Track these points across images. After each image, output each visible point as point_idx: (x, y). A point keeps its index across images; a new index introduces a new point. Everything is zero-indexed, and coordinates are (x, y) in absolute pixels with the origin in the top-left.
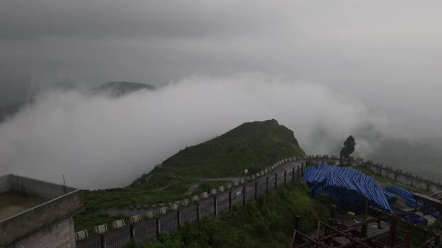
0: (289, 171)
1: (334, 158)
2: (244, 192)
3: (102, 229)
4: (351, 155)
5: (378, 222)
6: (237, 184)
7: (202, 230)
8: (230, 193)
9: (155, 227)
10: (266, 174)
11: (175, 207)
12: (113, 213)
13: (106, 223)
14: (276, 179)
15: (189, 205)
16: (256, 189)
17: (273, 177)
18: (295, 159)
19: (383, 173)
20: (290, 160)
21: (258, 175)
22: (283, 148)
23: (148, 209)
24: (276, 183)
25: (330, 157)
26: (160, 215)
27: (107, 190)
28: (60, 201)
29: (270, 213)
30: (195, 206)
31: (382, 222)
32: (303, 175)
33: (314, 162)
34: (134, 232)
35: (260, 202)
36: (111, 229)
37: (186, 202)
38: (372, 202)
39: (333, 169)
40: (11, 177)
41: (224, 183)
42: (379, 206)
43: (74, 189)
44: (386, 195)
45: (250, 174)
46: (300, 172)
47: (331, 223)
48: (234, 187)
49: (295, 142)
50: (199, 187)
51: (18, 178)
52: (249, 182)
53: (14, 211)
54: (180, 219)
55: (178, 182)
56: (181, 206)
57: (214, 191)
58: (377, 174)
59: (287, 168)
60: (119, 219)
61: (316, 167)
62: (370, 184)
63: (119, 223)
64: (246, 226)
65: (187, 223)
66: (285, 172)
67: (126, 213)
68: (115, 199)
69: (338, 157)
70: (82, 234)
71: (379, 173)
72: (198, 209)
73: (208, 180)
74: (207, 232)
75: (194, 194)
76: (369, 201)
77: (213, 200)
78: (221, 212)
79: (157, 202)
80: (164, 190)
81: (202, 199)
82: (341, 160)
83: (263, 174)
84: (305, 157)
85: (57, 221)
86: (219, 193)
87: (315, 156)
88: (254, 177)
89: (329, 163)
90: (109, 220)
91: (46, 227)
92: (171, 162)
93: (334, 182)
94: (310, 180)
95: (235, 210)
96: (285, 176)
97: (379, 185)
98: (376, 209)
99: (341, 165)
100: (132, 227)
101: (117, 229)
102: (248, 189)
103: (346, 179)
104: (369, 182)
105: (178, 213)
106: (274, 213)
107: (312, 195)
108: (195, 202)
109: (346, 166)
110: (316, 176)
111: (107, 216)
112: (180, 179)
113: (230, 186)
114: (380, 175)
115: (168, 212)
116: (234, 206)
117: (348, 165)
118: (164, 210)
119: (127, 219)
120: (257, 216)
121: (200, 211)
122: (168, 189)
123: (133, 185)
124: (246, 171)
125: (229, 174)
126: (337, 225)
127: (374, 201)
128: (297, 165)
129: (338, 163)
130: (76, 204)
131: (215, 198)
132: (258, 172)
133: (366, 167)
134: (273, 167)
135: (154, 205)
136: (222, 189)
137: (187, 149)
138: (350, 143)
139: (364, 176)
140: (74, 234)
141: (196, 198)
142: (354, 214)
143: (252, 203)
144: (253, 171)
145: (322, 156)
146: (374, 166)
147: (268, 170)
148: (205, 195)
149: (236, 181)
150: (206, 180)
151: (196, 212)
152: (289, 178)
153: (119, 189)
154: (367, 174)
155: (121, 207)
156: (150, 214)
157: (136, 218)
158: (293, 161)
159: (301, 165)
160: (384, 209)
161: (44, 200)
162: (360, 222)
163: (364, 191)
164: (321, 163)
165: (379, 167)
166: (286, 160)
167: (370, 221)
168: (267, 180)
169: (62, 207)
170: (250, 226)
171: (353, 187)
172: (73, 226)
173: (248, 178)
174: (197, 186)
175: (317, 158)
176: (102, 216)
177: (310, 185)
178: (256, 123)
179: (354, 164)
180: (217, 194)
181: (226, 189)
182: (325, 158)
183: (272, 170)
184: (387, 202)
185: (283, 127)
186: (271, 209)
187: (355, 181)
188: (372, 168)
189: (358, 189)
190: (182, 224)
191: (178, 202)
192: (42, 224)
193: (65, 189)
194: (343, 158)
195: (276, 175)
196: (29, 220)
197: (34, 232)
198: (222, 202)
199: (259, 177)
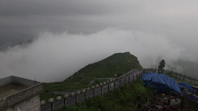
0: (135, 75)
1: (155, 70)
2: (115, 84)
3: (52, 100)
4: (163, 68)
5: (176, 99)
6: (111, 81)
7: (96, 101)
8: (108, 85)
9: (75, 100)
10: (124, 76)
11: (84, 91)
12: (56, 93)
13: (53, 97)
14: (129, 79)
15: (90, 90)
16: (120, 83)
17: (128, 78)
18: (138, 70)
19: (178, 76)
20: (136, 70)
21: (121, 77)
22: (133, 65)
23: (72, 91)
24: (129, 81)
25: (154, 69)
26: (77, 94)
27: (54, 83)
28: (34, 88)
29: (126, 94)
30: (93, 90)
31: (177, 99)
32: (141, 77)
33: (147, 71)
34: (66, 102)
35: (122, 89)
36: (56, 100)
37: (89, 89)
38: (173, 90)
39: (155, 74)
40: (12, 77)
41: (106, 80)
42: (176, 92)
43: (39, 82)
44: (179, 86)
45: (117, 76)
46: (140, 76)
47: (154, 99)
48: (110, 82)
49: (138, 62)
50: (94, 82)
51: (15, 77)
52: (117, 80)
54: (86, 96)
55: (85, 80)
56: (86, 90)
57: (101, 84)
58: (175, 77)
59: (134, 74)
60: (59, 96)
61: (148, 74)
62: (172, 81)
63: (59, 98)
64: (115, 99)
65: (89, 98)
66: (133, 76)
67: (62, 93)
68: (58, 87)
69: (158, 69)
70: (43, 102)
71: (176, 76)
72: (94, 92)
73: (99, 79)
74: (98, 102)
75: (92, 85)
76: (171, 89)
77: (101, 88)
78: (104, 93)
79: (76, 88)
80: (79, 83)
81: (96, 88)
82: (159, 70)
83: (123, 76)
84: (142, 69)
85: (32, 96)
86: (104, 85)
87: (147, 69)
88: (119, 78)
89: (153, 72)
90: (55, 96)
91: (28, 99)
92: (81, 71)
93: (155, 80)
94: (145, 79)
95: (111, 93)
96: (133, 77)
97: (176, 82)
99: (159, 73)
100: (65, 99)
101: (58, 100)
102: (117, 83)
103: (161, 79)
105: (85, 93)
106: (128, 94)
107: (145, 86)
108: (93, 89)
109: (161, 73)
110: (147, 78)
111: (54, 94)
112: (86, 78)
113: (108, 82)
114: (176, 77)
115: (81, 93)
116: (110, 91)
117: (162, 73)
118: (79, 92)
119: (63, 96)
120: (121, 95)
121: (95, 93)
122: (80, 83)
123: (65, 81)
124: (116, 75)
125: (108, 76)
126: (157, 100)
127: (174, 89)
128: (139, 73)
129: (157, 72)
130: (41, 89)
131: (102, 87)
132: (121, 75)
133: (170, 74)
134: (128, 74)
135: (75, 90)
136: (105, 83)
137: (89, 65)
138: (162, 63)
139: (169, 78)
140: (39, 102)
141: (93, 87)
142: (164, 95)
143: (118, 89)
144: (119, 75)
145: (150, 69)
146: (174, 73)
147: (126, 75)
148: (97, 85)
149: (111, 79)
150: (97, 79)
151: (93, 93)
152: (135, 78)
153: (59, 83)
154: (170, 77)
155: (60, 90)
156: (73, 94)
157: (67, 95)
158: (137, 71)
159: (140, 73)
160: (178, 93)
161: (26, 87)
162: (167, 98)
163: (169, 85)
164: (150, 72)
165: (176, 74)
166: (134, 70)
167: (172, 98)
168: (125, 80)
169: (34, 90)
170: (117, 99)
171: (164, 83)
172: (39, 99)
173: (117, 78)
174: (94, 81)
175: (148, 70)
176: (52, 94)
177: (144, 81)
178: (120, 54)
179: (165, 72)
180: (102, 85)
181: (107, 83)
182: (151, 70)
183: (128, 75)
184: (179, 90)
185: (132, 55)
186: (127, 92)
187: (165, 80)
188: (173, 74)
189: (166, 83)
190: (87, 98)
191: (85, 88)
192: (25, 98)
193: (36, 82)
194: (160, 69)
195: (129, 77)
196: (20, 96)
197: (22, 101)
198: (105, 89)
199: (121, 78)
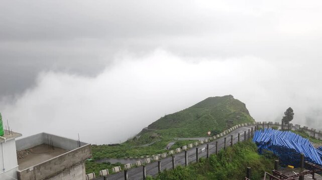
0: (242, 133)
1: (277, 124)
2: (207, 148)
3: (105, 172)
4: (290, 122)
5: (313, 174)
6: (202, 142)
7: (176, 176)
8: (197, 149)
9: (142, 172)
10: (224, 135)
11: (157, 158)
12: (113, 161)
13: (107, 168)
14: (232, 139)
15: (167, 157)
16: (216, 147)
17: (230, 138)
18: (246, 124)
19: (316, 136)
20: (243, 125)
21: (218, 136)
22: (238, 116)
23: (137, 159)
24: (231, 142)
25: (274, 123)
26: (146, 164)
27: (109, 145)
28: (76, 152)
29: (227, 165)
30: (171, 158)
31: (315, 174)
32: (252, 137)
33: (261, 127)
34: (127, 176)
35: (220, 156)
36: (111, 173)
37: (165, 155)
38: (308, 159)
39: (276, 132)
40: (44, 134)
41: (193, 142)
42: (313, 162)
43: (85, 144)
44: (318, 153)
45: (212, 135)
46: (250, 135)
47: (275, 174)
48: (200, 144)
49: (247, 112)
50: (175, 144)
51: (48, 135)
52: (211, 141)
53: (45, 158)
54: (160, 167)
55: (160, 140)
56: (161, 158)
57: (185, 148)
58: (311, 137)
59: (240, 132)
60: (117, 166)
61: (263, 131)
62: (306, 144)
63: (117, 169)
64: (209, 174)
65: (165, 170)
66: (239, 134)
67: (122, 161)
68: (115, 151)
69: (281, 123)
70: (91, 175)
71: (313, 136)
72: (173, 160)
73: (181, 139)
74: (180, 177)
75: (171, 149)
76: (305, 157)
77: (184, 154)
78: (190, 163)
79: (144, 154)
80: (149, 146)
81: (177, 153)
82: (282, 126)
83: (222, 135)
84: (255, 123)
85: (74, 166)
86: (189, 149)
87: (262, 123)
88: (215, 138)
89: (273, 128)
90: (109, 166)
91: (67, 170)
92: (153, 126)
93: (277, 142)
94: (259, 140)
95: (200, 162)
96: (239, 137)
97: (313, 145)
98: (310, 164)
99: (283, 130)
100: (126, 172)
101: (115, 173)
102: (210, 146)
103: (287, 140)
104: (305, 143)
105: (159, 162)
106: (231, 165)
107: (260, 152)
108: (171, 155)
109: (286, 130)
110: (263, 138)
111: (109, 164)
112: (161, 138)
113: (197, 144)
114: (314, 138)
115: (152, 162)
116: (200, 159)
117: (288, 130)
118: (149, 160)
119: (122, 166)
120: (217, 167)
121: (174, 161)
122: (152, 145)
123: (128, 142)
124: (209, 133)
125: (197, 135)
126: (279, 175)
127: (309, 158)
128: (247, 129)
129: (280, 128)
130: (87, 154)
131: (186, 152)
132: (219, 134)
133: (302, 131)
134: (230, 131)
135: (142, 157)
136: (191, 146)
137: (166, 117)
138: (289, 114)
139: (301, 138)
140: (85, 175)
141: (172, 152)
142: (293, 167)
143: (214, 157)
144: (214, 133)
145: (267, 123)
146: (309, 131)
147: (226, 132)
148: (179, 150)
149: (202, 140)
150: (179, 139)
151: (172, 162)
152: (242, 139)
153: (118, 145)
154: (303, 137)
155: (118, 157)
156: (139, 163)
157: (129, 166)
158: (245, 126)
159: (251, 129)
160: (317, 164)
161: (65, 150)
162: (298, 173)
163: (301, 150)
164: (267, 128)
165: (313, 132)
166: (240, 125)
167: (306, 173)
168: (225, 140)
169: (77, 156)
170: (212, 174)
171: (292, 147)
172: (84, 170)
173: (211, 138)
174: (173, 143)
175: (263, 124)
176: (105, 163)
177: (258, 144)
178: (217, 98)
179: (293, 129)
180: (187, 149)
181: (194, 146)
182: (270, 124)
183: (229, 133)
184: (319, 159)
185: (237, 101)
186: (228, 161)
187: (294, 142)
188: (308, 132)
189: (296, 147)
190: (162, 171)
191: (159, 155)
192: (63, 168)
193: (79, 143)
194: (284, 124)
195: (232, 136)
196: (55, 164)
197: (58, 173)
198: (191, 156)
199: (219, 138)
